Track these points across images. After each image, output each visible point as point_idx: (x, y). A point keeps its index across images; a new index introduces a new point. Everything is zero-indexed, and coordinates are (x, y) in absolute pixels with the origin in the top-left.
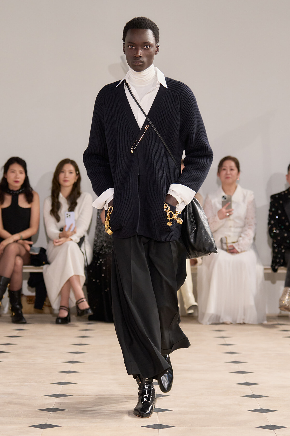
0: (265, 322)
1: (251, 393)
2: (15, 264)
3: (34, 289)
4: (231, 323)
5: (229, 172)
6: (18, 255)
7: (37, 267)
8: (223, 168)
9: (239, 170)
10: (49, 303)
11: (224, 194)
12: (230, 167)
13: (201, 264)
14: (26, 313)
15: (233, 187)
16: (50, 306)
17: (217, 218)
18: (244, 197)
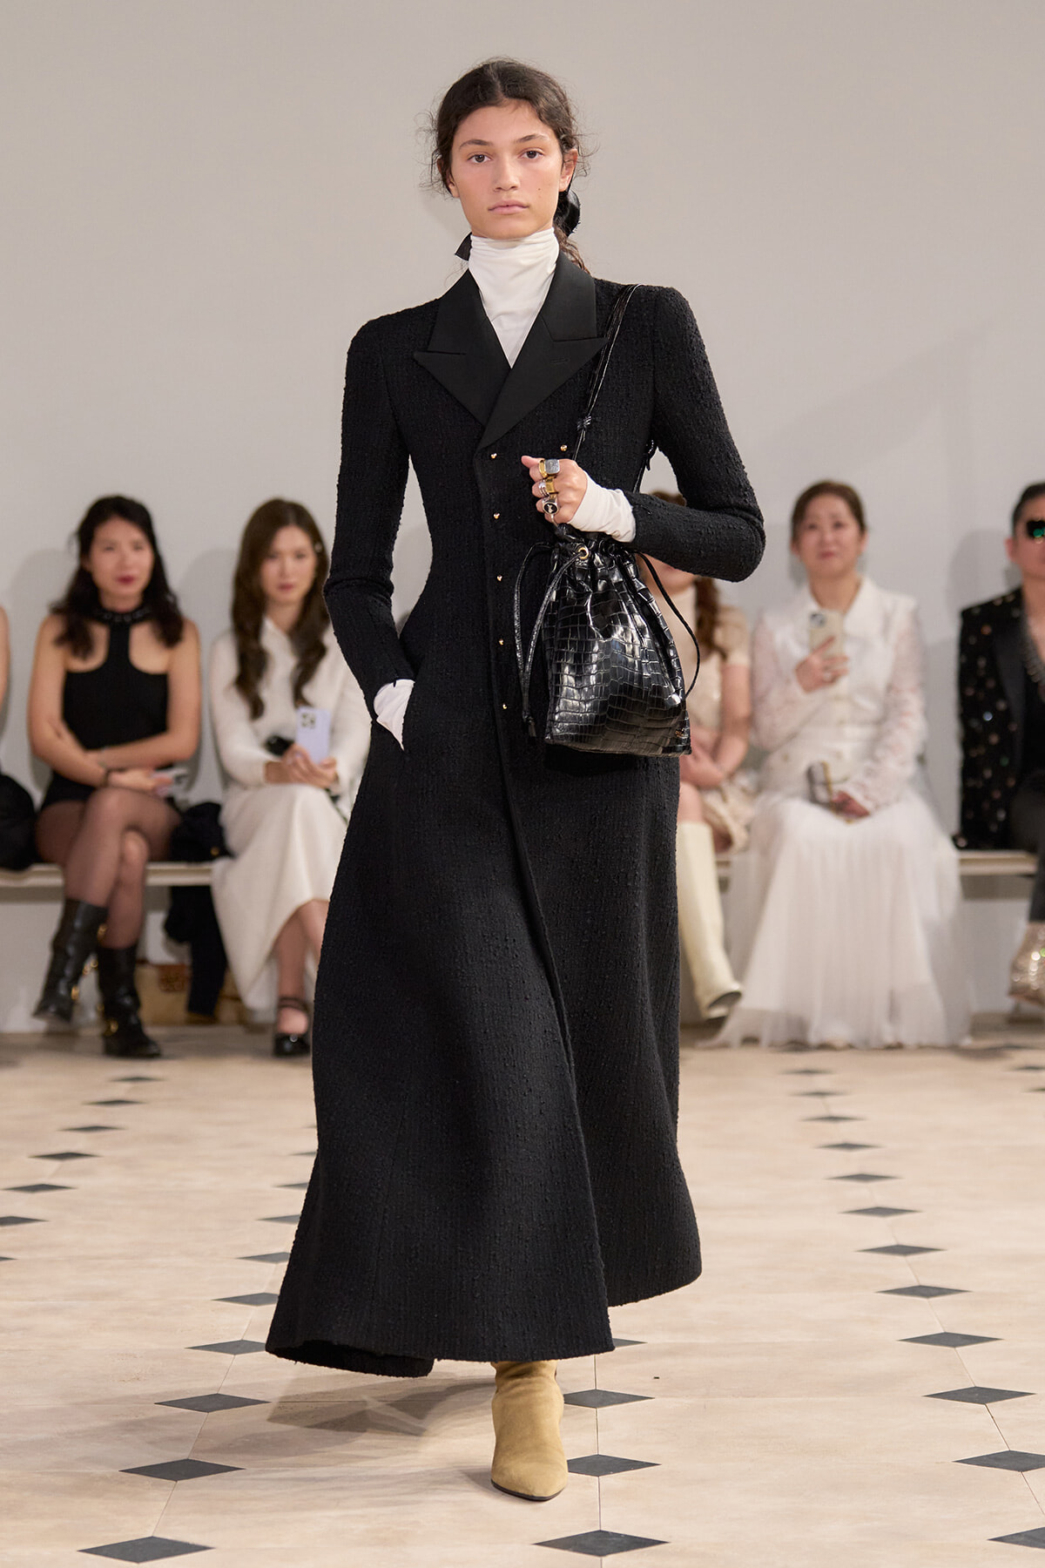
0: (968, 1042)
1: (911, 1281)
2: (122, 859)
3: (185, 949)
4: (850, 1047)
5: (830, 536)
6: (133, 827)
7: (194, 867)
8: (809, 521)
9: (862, 527)
10: (235, 987)
11: (813, 607)
12: (834, 516)
13: (746, 849)
14: (157, 1023)
15: (847, 585)
16: (237, 999)
17: (796, 690)
18: (887, 621)
